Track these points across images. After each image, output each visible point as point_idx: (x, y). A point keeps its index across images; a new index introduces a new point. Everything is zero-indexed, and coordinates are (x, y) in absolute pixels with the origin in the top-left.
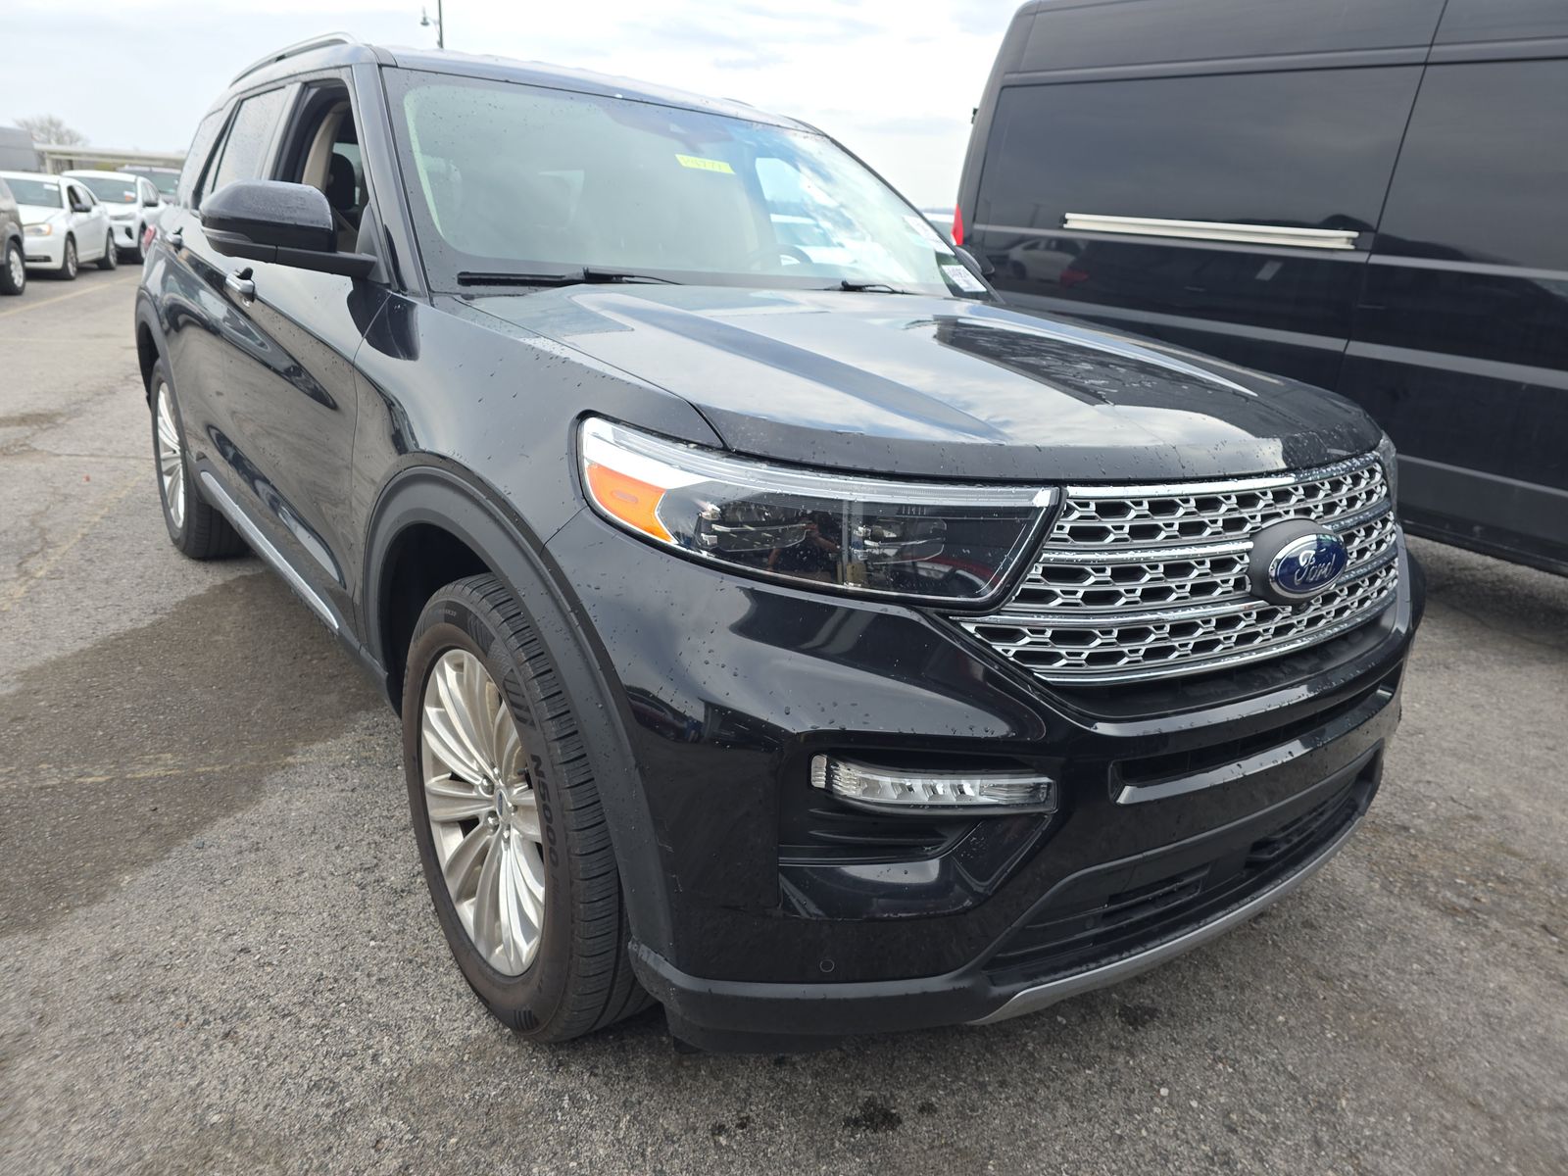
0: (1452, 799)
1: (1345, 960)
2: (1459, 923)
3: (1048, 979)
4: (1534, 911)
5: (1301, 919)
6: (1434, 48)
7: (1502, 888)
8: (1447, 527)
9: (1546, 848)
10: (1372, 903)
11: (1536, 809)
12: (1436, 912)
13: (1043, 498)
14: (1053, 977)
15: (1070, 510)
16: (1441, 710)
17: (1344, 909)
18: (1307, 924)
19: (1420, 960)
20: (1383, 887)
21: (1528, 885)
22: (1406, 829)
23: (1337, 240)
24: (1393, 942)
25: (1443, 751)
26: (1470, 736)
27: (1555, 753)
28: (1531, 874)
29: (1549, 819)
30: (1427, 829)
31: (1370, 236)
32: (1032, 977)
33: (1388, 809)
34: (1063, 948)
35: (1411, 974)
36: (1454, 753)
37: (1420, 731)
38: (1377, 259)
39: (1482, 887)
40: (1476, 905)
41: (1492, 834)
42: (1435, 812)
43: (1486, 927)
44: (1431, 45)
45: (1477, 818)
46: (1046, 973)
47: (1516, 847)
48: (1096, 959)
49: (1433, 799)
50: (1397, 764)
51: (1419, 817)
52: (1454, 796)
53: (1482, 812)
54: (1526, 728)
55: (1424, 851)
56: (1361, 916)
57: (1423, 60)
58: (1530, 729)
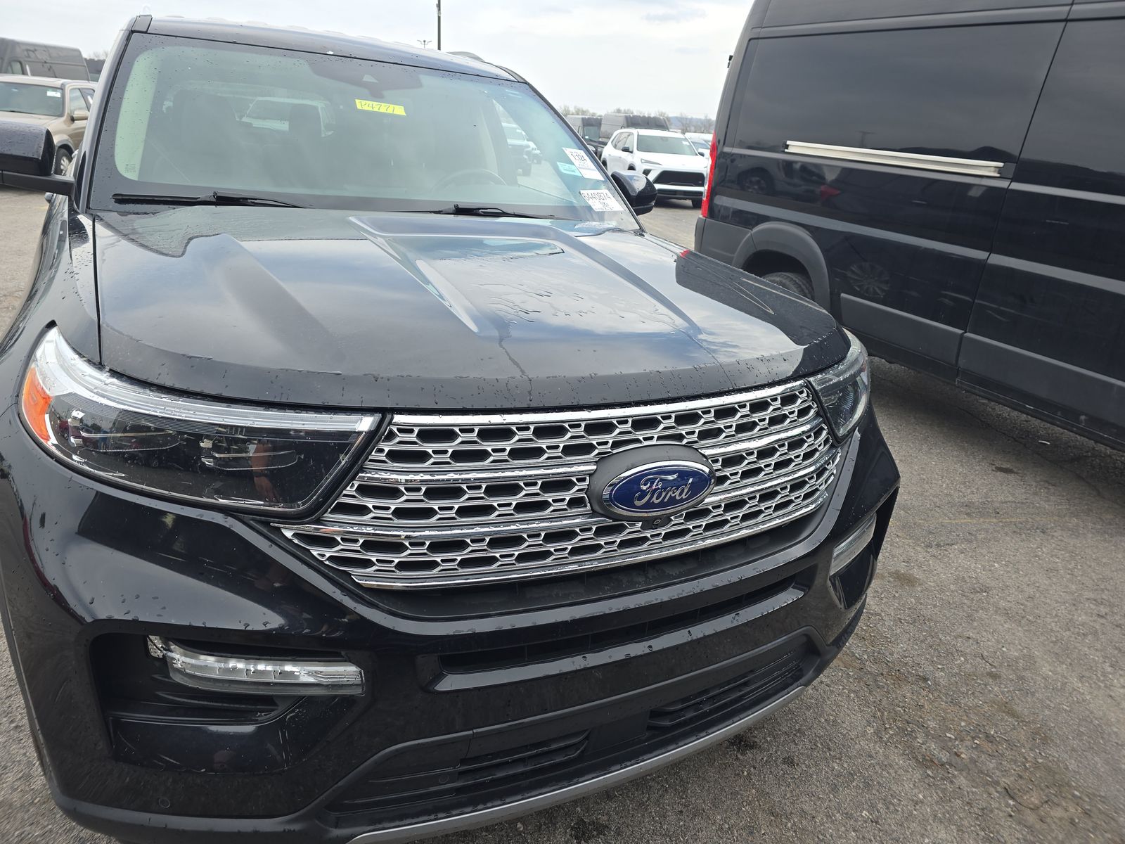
0: (982, 657)
1: (804, 798)
2: (928, 775)
3: (393, 824)
4: (1006, 773)
5: (785, 755)
6: (1075, 7)
7: (987, 746)
8: (1059, 414)
9: (1047, 712)
10: (857, 747)
11: (1055, 673)
12: (911, 762)
13: (365, 423)
14: (397, 823)
15: (391, 436)
16: (1017, 571)
17: (830, 750)
18: (789, 761)
19: (873, 807)
20: (877, 733)
21: (1011, 745)
22: (925, 679)
23: (986, 169)
24: (857, 787)
25: (997, 610)
26: (1031, 598)
27: (1103, 621)
28: (1022, 735)
29: (1064, 684)
30: (943, 682)
31: (1012, 166)
32: (376, 822)
33: (917, 660)
34: (421, 797)
35: (856, 821)
36: (1006, 613)
37: (986, 589)
38: (1016, 186)
39: (968, 743)
40: (954, 760)
41: (1003, 693)
42: (959, 666)
43: (952, 782)
44: (1072, 4)
45: (995, 676)
46: (392, 819)
47: (1018, 709)
48: (447, 809)
49: (964, 655)
50: (947, 618)
51: (942, 670)
52: (985, 653)
53: (1004, 672)
54: (1087, 594)
55: (931, 702)
56: (840, 759)
57: (1064, 17)
58: (1091, 595)
